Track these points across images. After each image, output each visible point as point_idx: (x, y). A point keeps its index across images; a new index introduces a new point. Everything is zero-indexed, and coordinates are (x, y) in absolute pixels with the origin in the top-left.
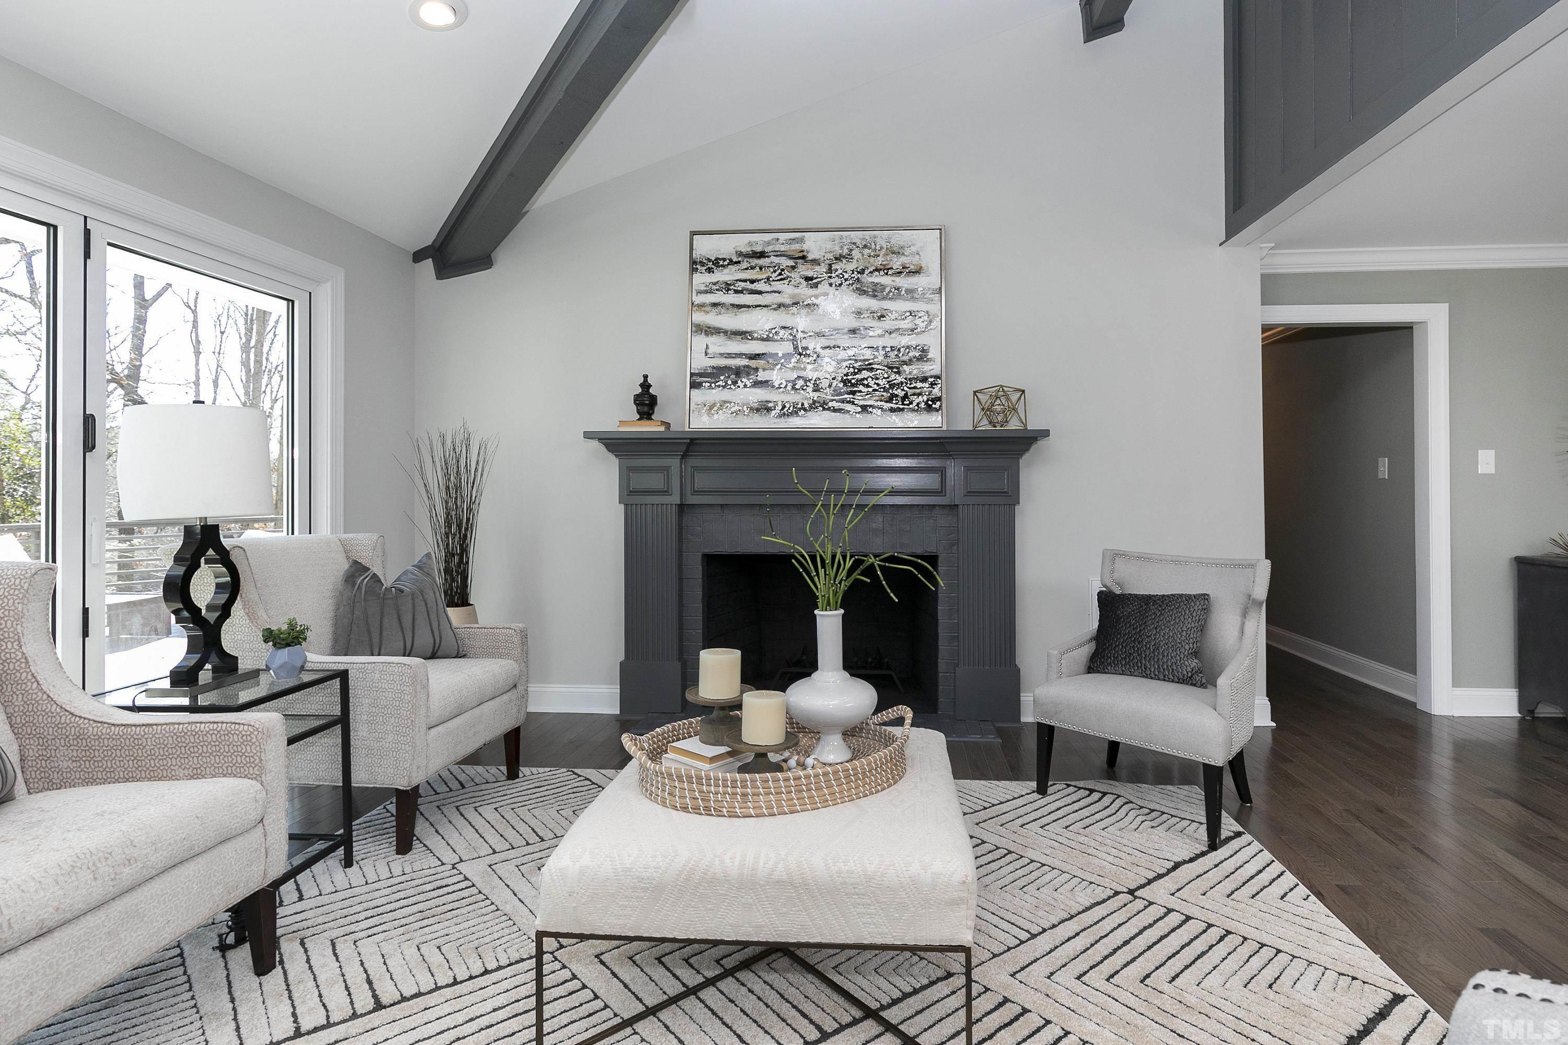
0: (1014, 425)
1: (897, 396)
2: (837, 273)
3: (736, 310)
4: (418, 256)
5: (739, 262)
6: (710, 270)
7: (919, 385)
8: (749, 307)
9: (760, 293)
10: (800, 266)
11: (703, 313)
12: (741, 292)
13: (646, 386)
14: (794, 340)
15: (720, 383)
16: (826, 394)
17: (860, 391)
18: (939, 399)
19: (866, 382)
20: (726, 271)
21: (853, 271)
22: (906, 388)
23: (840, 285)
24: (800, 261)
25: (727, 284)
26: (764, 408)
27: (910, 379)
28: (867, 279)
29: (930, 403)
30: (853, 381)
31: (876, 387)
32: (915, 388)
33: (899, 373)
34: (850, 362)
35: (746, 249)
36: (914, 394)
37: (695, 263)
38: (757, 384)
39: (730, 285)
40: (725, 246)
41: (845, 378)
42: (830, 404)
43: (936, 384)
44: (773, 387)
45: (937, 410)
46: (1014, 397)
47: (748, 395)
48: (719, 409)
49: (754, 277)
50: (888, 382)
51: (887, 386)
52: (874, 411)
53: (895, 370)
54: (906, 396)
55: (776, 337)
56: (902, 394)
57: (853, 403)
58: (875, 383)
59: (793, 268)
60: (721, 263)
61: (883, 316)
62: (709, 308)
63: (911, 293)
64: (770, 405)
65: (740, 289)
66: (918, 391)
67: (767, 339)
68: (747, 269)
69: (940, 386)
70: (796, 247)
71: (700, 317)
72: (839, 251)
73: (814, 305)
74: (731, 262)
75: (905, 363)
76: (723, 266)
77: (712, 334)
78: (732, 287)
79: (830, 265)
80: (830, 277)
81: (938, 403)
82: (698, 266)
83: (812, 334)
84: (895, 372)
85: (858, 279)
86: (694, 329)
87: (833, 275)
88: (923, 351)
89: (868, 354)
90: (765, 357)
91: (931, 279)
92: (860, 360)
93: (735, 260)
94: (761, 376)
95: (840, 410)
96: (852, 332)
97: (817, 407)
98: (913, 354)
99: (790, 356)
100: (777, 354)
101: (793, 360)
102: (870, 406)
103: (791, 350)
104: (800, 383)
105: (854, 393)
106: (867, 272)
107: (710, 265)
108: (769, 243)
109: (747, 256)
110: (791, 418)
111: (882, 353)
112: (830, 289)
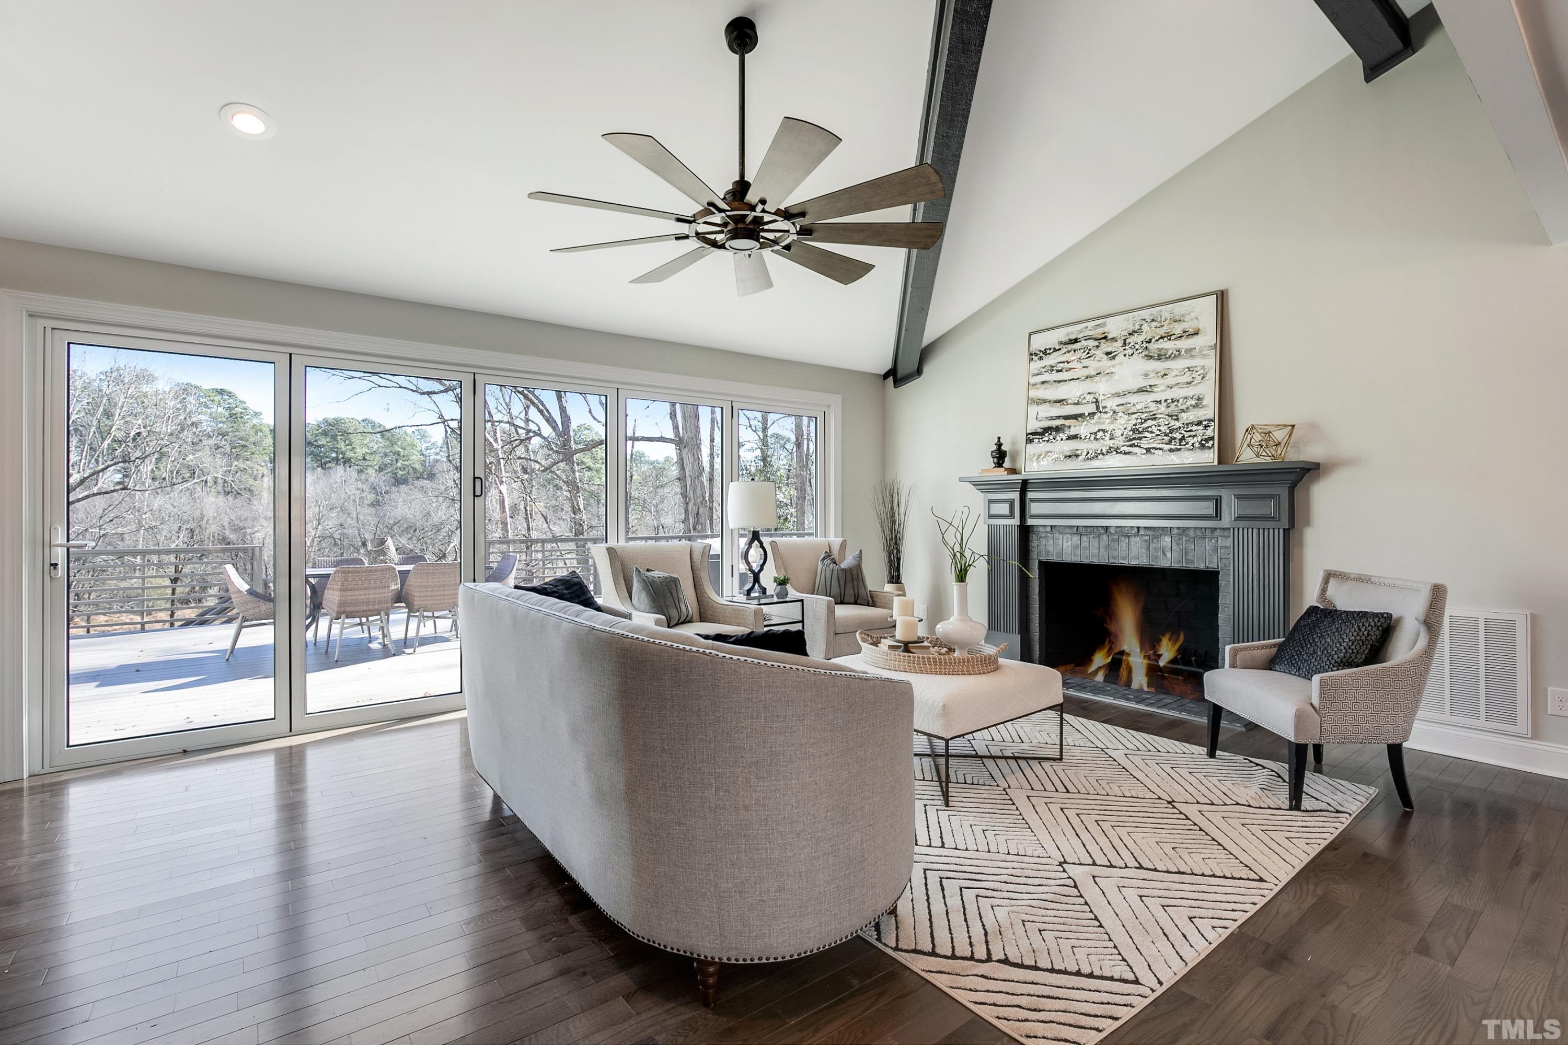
1: (1175, 438)
2: (1130, 346)
3: (1057, 384)
4: (886, 376)
5: (1060, 349)
6: (1041, 358)
7: (1194, 428)
8: (1066, 381)
9: (1074, 369)
10: (1102, 345)
11: (1035, 390)
12: (1061, 371)
13: (999, 445)
14: (1097, 401)
15: (1046, 439)
16: (1119, 441)
17: (1146, 437)
18: (1212, 438)
19: (1150, 429)
20: (1052, 356)
21: (1142, 342)
22: (1183, 432)
23: (1132, 355)
24: (1103, 341)
25: (1052, 367)
26: (1074, 456)
27: (1187, 424)
28: (1153, 346)
29: (1203, 442)
30: (1140, 429)
31: (1158, 433)
32: (1191, 431)
33: (1177, 419)
34: (1138, 414)
35: (1065, 339)
36: (1190, 436)
37: (1031, 354)
38: (1069, 438)
39: (1053, 367)
40: (1051, 339)
41: (1134, 427)
42: (1122, 449)
43: (1209, 426)
44: (1081, 438)
45: (1210, 448)
47: (1062, 446)
48: (1044, 458)
49: (1070, 359)
50: (1169, 428)
51: (1168, 431)
52: (1156, 452)
53: (1174, 417)
54: (1183, 438)
55: (1084, 401)
56: (1180, 436)
57: (1140, 447)
58: (1158, 430)
59: (1098, 347)
60: (1048, 352)
61: (1165, 375)
62: (1039, 386)
63: (1190, 352)
64: (1078, 452)
65: (1060, 369)
66: (1193, 433)
67: (1078, 404)
68: (1065, 353)
69: (1213, 427)
70: (1100, 330)
71: (1034, 393)
72: (1132, 328)
73: (1112, 373)
74: (1055, 350)
75: (1183, 411)
76: (1049, 354)
77: (1041, 403)
78: (1054, 368)
79: (1125, 340)
80: (1125, 349)
81: (1211, 442)
82: (1033, 357)
83: (1110, 395)
84: (1174, 419)
85: (1146, 348)
86: (1029, 401)
87: (1127, 347)
88: (1199, 399)
89: (1153, 407)
90: (1075, 417)
91: (1209, 337)
92: (1146, 412)
93: (1057, 348)
94: (1073, 431)
95: (1129, 453)
96: (1141, 391)
97: (1112, 452)
98: (1190, 402)
99: (1094, 414)
100: (1084, 414)
101: (1096, 417)
102: (1153, 448)
103: (1094, 410)
104: (1100, 434)
105: (1140, 439)
106: (1153, 341)
107: (1041, 354)
108: (1081, 331)
109: (1065, 343)
110: (1093, 461)
111: (1164, 404)
112: (1125, 359)
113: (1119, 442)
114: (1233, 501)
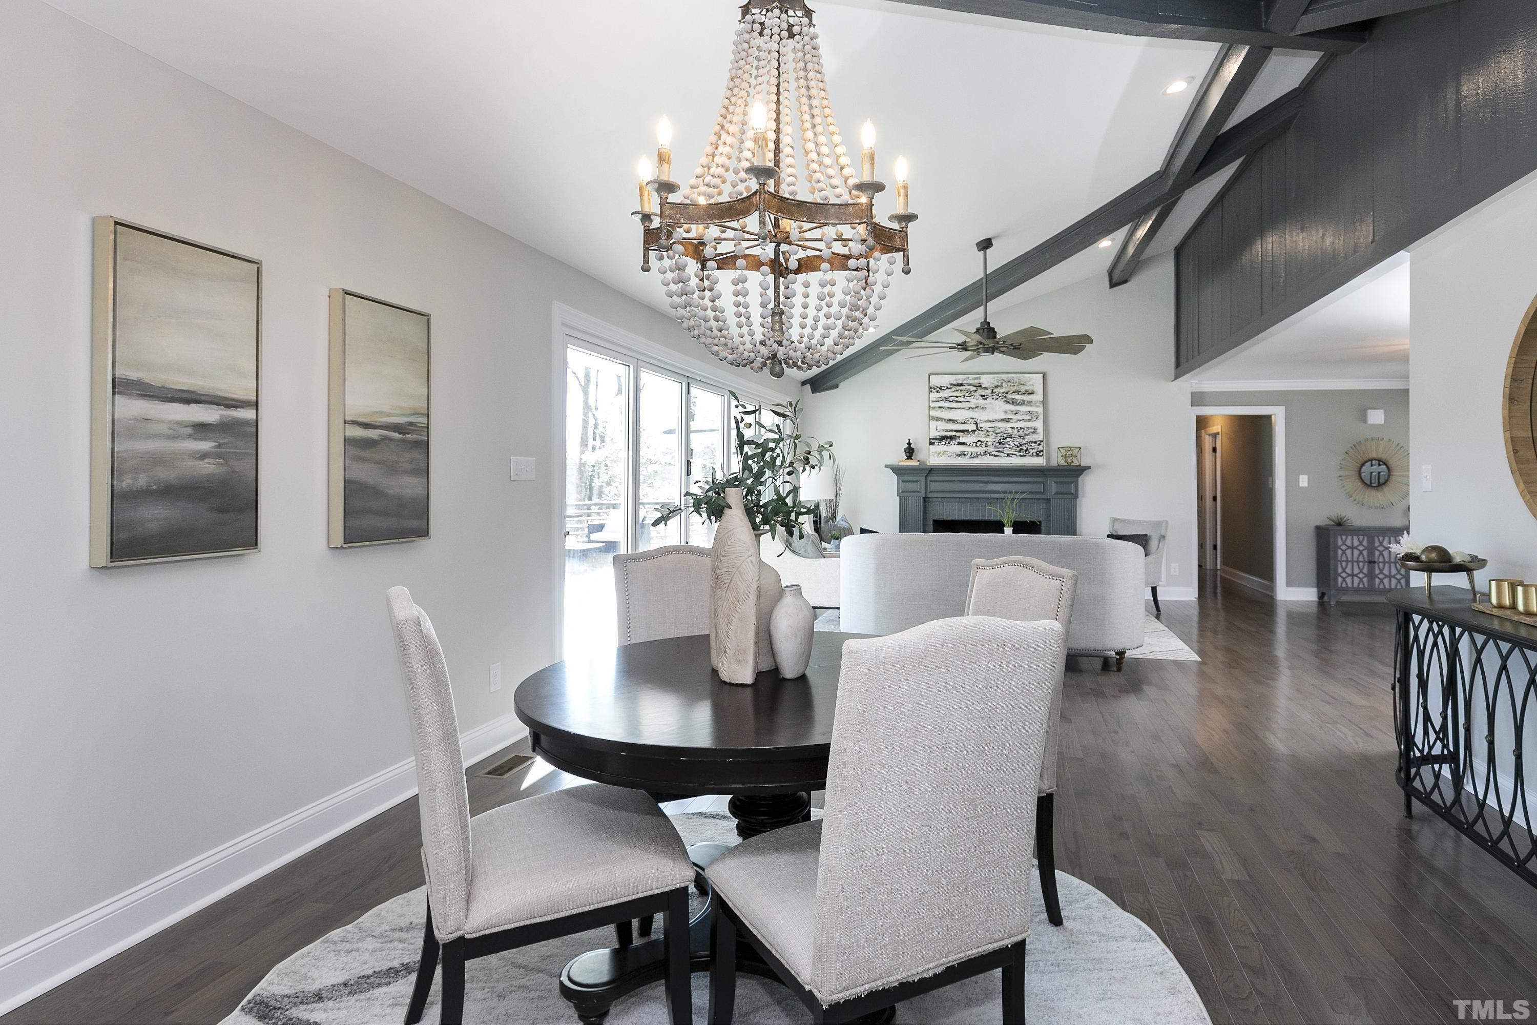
0: (1076, 463)
1: (1023, 449)
2: (996, 394)
3: (950, 410)
4: (804, 383)
5: (951, 388)
6: (938, 392)
7: (1033, 444)
8: (956, 408)
9: (961, 402)
10: (979, 390)
11: (935, 411)
12: (952, 402)
13: (909, 444)
14: (976, 424)
15: (943, 443)
17: (1006, 447)
18: (1042, 451)
20: (945, 392)
21: (1003, 393)
22: (1027, 446)
23: (997, 399)
24: (979, 388)
26: (963, 454)
27: (1029, 442)
28: (1009, 396)
29: (1038, 453)
30: (1003, 443)
33: (1024, 439)
34: (1002, 434)
35: (954, 382)
36: (1031, 449)
37: (931, 388)
38: (960, 444)
40: (946, 381)
41: (999, 441)
42: (993, 453)
43: (1041, 444)
44: (967, 445)
45: (1041, 456)
46: (1076, 451)
47: (954, 448)
48: (943, 454)
49: (958, 395)
50: (1019, 443)
51: (1019, 445)
52: (1013, 456)
53: (1022, 438)
54: (1027, 450)
55: (968, 422)
56: (1025, 449)
57: (1003, 453)
58: (1013, 444)
59: (976, 391)
60: (943, 388)
61: (1017, 413)
62: (937, 409)
63: (1030, 403)
64: (965, 453)
66: (1032, 447)
67: (964, 423)
68: (955, 391)
69: (1043, 445)
70: (977, 381)
71: (933, 413)
72: (996, 384)
73: (985, 408)
74: (947, 388)
75: (1027, 435)
76: (944, 390)
77: (939, 421)
78: (948, 400)
79: (993, 390)
80: (993, 395)
81: (1042, 453)
82: (933, 390)
83: (984, 421)
86: (930, 418)
88: (1035, 429)
89: (1010, 431)
90: (963, 431)
91: (1038, 397)
92: (1006, 433)
93: (949, 387)
94: (962, 440)
95: (997, 456)
96: (1003, 420)
97: (987, 454)
98: (1030, 430)
99: (975, 431)
100: (969, 430)
101: (976, 433)
102: (1011, 454)
103: (975, 428)
104: (979, 443)
105: (1003, 448)
106: (1009, 393)
107: (938, 389)
108: (964, 380)
109: (955, 385)
110: (975, 459)
111: (1016, 430)
112: (993, 401)
113: (991, 449)
114: (1054, 485)
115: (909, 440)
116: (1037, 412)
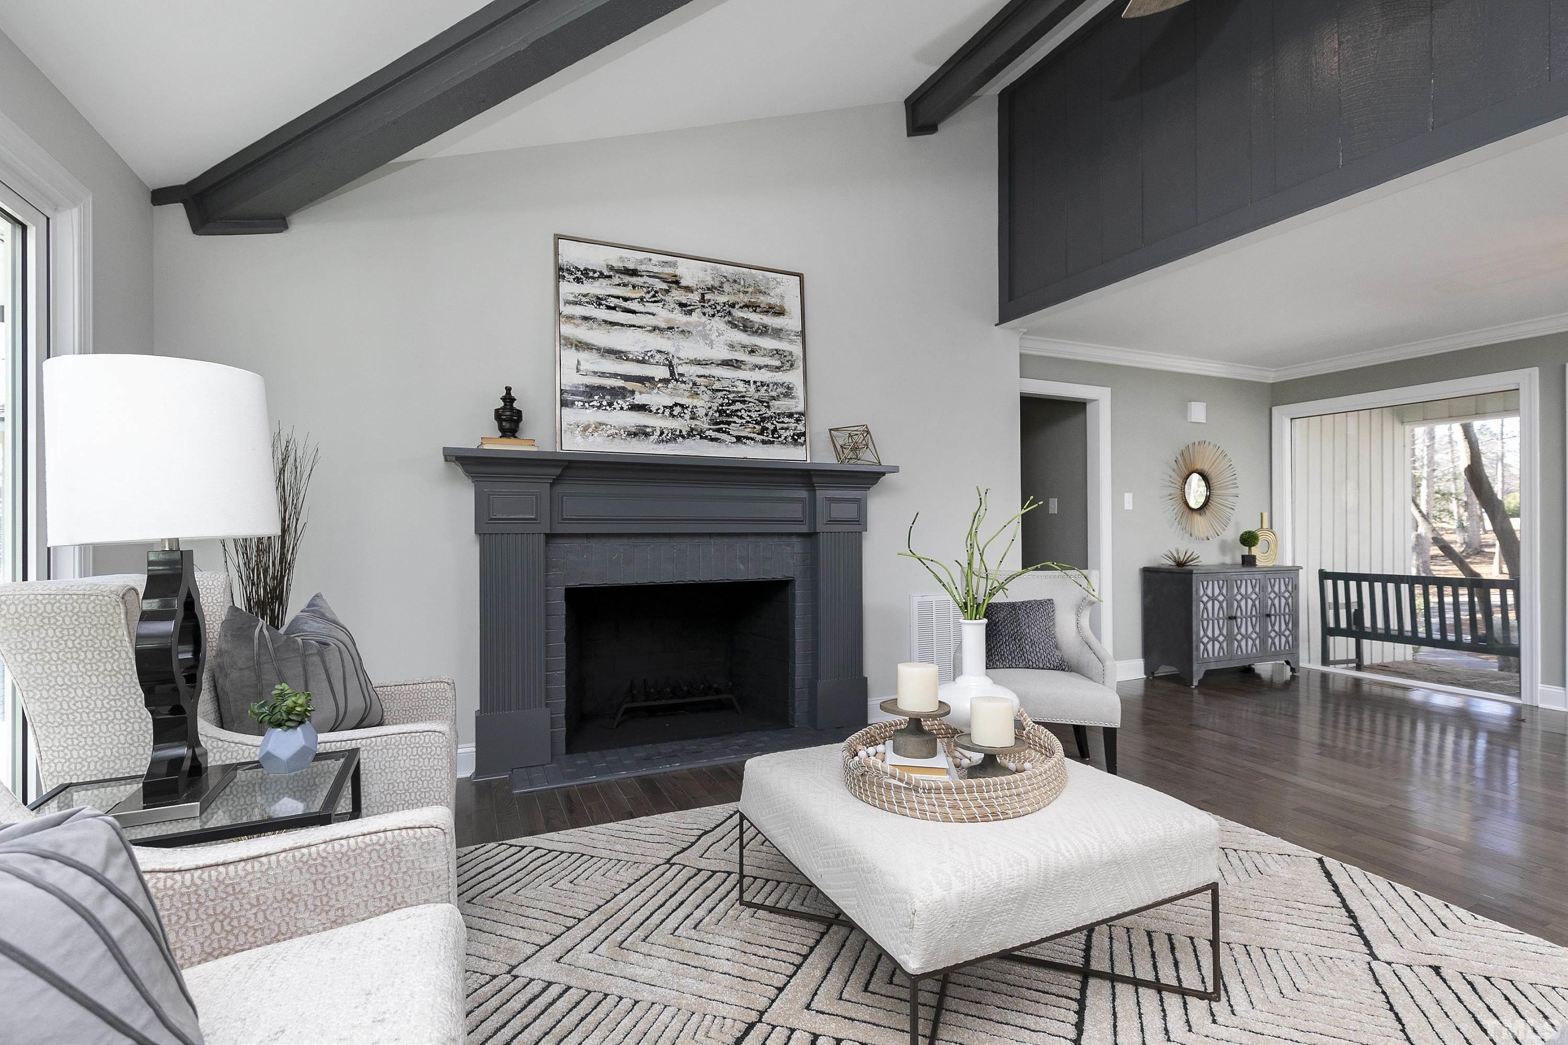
1: (767, 429)
2: (709, 304)
3: (609, 327)
4: (161, 196)
5: (610, 277)
6: (578, 280)
7: (786, 420)
8: (622, 325)
9: (634, 312)
10: (674, 291)
11: (572, 326)
12: (614, 308)
13: (508, 399)
14: (670, 365)
15: (595, 403)
16: (703, 422)
17: (735, 422)
18: (804, 434)
19: (739, 414)
20: (597, 283)
21: (724, 303)
22: (775, 422)
23: (713, 316)
24: (674, 286)
25: (598, 298)
26: (641, 433)
27: (779, 414)
28: (737, 313)
29: (796, 437)
30: (728, 412)
31: (748, 419)
32: (783, 422)
33: (768, 407)
34: (724, 392)
35: (618, 264)
36: (782, 429)
37: (561, 269)
38: (636, 408)
39: (601, 299)
40: (597, 258)
41: (720, 408)
42: (707, 433)
43: (800, 421)
44: (651, 411)
45: (802, 445)
47: (624, 418)
48: (594, 431)
49: (627, 295)
50: (760, 415)
51: (759, 419)
52: (748, 441)
53: (765, 404)
54: (775, 430)
55: (652, 360)
56: (772, 427)
57: (729, 433)
58: (748, 416)
59: (667, 291)
60: (591, 274)
61: (753, 351)
62: (579, 321)
63: (777, 333)
64: (648, 430)
65: (612, 305)
66: (785, 426)
67: (643, 362)
68: (619, 285)
69: (803, 422)
70: (669, 270)
71: (567, 330)
72: (710, 283)
73: (689, 332)
74: (602, 275)
75: (773, 398)
76: (593, 278)
77: (584, 350)
78: (603, 302)
79: (703, 295)
80: (703, 306)
81: (803, 438)
82: (565, 274)
83: (688, 361)
84: (765, 406)
85: (729, 312)
86: (562, 341)
87: (706, 305)
88: (789, 388)
89: (741, 387)
90: (641, 380)
91: (791, 322)
92: (734, 392)
93: (605, 273)
94: (639, 399)
95: (716, 439)
96: (726, 363)
97: (694, 435)
98: (780, 390)
99: (667, 381)
100: (653, 378)
101: (670, 386)
102: (744, 437)
103: (667, 375)
104: (677, 410)
105: (729, 423)
106: (737, 306)
107: (579, 274)
108: (641, 262)
109: (618, 271)
110: (669, 445)
111: (753, 387)
112: (704, 319)
113: (703, 424)
115: (508, 389)
116: (791, 354)
